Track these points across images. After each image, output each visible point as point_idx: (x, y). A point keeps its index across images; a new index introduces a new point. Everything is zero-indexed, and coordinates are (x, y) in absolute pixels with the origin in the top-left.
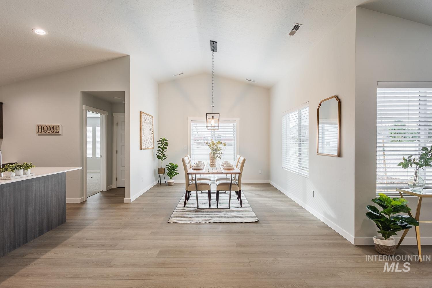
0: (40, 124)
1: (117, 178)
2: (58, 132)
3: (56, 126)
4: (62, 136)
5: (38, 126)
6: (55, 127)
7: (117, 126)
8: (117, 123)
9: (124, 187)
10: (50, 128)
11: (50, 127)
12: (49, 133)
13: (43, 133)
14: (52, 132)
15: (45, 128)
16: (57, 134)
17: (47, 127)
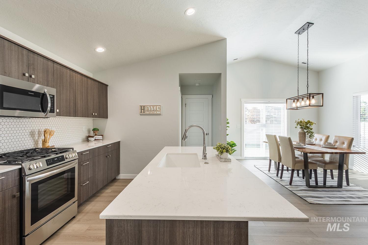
0: (143, 104)
6: (156, 108)
10: (152, 109)
11: (151, 107)
12: (151, 113)
13: (146, 113)
14: (154, 112)
15: (148, 108)
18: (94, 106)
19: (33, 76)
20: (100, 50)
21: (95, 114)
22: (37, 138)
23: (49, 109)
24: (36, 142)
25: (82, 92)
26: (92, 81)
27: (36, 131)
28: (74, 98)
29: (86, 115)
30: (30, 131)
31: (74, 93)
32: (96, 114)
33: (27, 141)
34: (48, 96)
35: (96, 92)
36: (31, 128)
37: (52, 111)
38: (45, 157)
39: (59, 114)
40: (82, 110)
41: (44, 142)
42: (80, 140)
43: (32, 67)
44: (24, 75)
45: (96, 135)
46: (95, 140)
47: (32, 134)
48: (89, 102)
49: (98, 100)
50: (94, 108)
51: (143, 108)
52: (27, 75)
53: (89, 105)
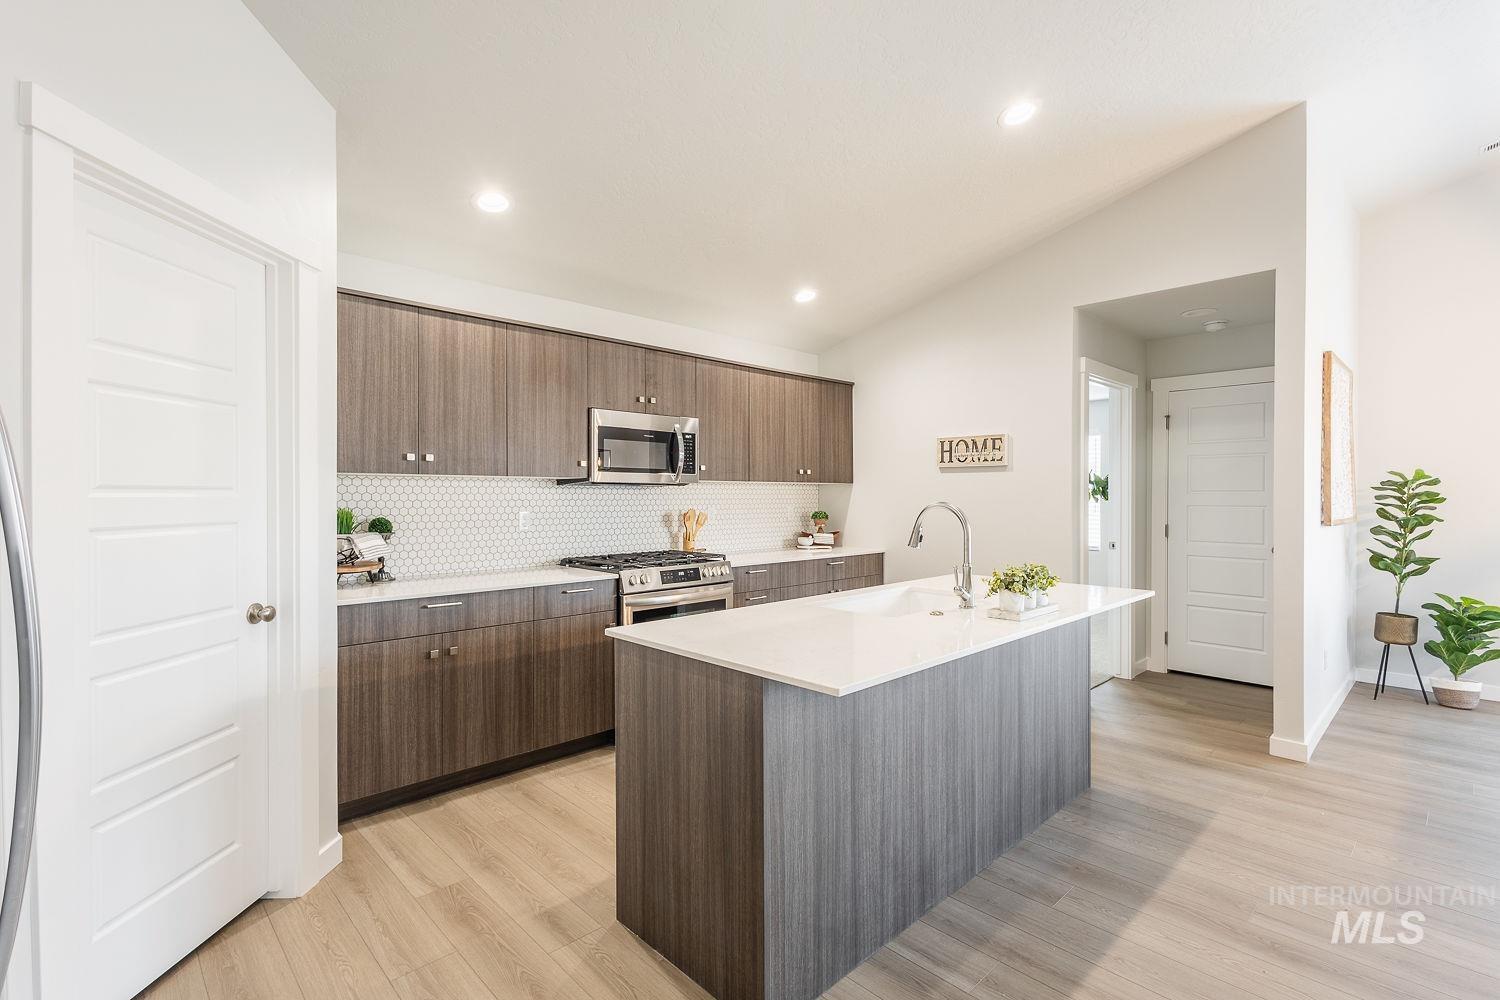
0: (947, 435)
1: (1166, 634)
2: (1001, 460)
3: (994, 440)
4: (1012, 469)
5: (942, 443)
6: (990, 444)
7: (1168, 428)
8: (1168, 417)
9: (1272, 688)
10: (977, 448)
11: (974, 443)
12: (972, 465)
13: (956, 463)
14: (982, 459)
15: (962, 446)
16: (999, 466)
17: (965, 442)
18: (803, 450)
19: (653, 401)
20: (806, 295)
21: (805, 472)
22: (676, 529)
23: (681, 464)
24: (674, 538)
25: (768, 418)
26: (799, 382)
27: (674, 513)
28: (744, 434)
29: (780, 473)
30: (663, 513)
31: (744, 423)
32: (809, 472)
33: (658, 535)
34: (680, 437)
35: (810, 410)
36: (666, 508)
37: (690, 468)
38: (660, 565)
39: (708, 476)
40: (765, 462)
41: (687, 539)
42: (779, 543)
43: (652, 381)
44: (638, 400)
45: (820, 530)
46: (814, 544)
47: (667, 520)
48: (787, 441)
49: (818, 432)
50: (803, 455)
51: (947, 449)
52: (642, 400)
53: (787, 447)
